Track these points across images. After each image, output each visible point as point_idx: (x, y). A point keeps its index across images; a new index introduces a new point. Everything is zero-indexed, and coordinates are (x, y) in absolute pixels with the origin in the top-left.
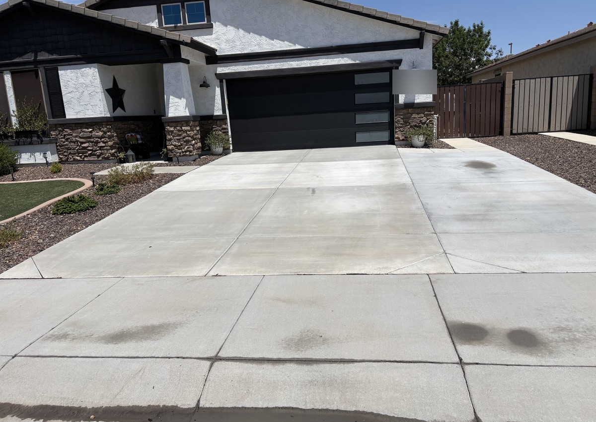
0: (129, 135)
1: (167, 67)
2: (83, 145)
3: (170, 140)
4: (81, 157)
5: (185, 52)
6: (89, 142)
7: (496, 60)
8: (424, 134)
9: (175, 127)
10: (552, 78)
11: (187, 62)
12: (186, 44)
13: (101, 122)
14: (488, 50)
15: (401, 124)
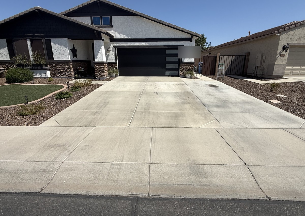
0: (79, 68)
1: (95, 42)
2: (60, 71)
3: (96, 71)
4: (59, 75)
5: (103, 36)
6: (63, 70)
7: (208, 48)
8: (191, 73)
9: (98, 66)
10: (232, 56)
11: (103, 40)
12: (104, 33)
13: (68, 62)
14: (205, 44)
15: (182, 69)
